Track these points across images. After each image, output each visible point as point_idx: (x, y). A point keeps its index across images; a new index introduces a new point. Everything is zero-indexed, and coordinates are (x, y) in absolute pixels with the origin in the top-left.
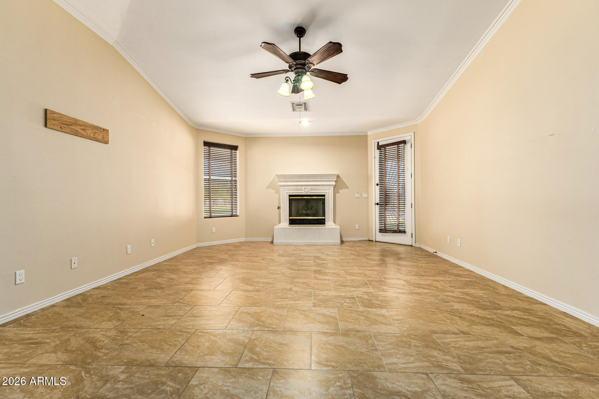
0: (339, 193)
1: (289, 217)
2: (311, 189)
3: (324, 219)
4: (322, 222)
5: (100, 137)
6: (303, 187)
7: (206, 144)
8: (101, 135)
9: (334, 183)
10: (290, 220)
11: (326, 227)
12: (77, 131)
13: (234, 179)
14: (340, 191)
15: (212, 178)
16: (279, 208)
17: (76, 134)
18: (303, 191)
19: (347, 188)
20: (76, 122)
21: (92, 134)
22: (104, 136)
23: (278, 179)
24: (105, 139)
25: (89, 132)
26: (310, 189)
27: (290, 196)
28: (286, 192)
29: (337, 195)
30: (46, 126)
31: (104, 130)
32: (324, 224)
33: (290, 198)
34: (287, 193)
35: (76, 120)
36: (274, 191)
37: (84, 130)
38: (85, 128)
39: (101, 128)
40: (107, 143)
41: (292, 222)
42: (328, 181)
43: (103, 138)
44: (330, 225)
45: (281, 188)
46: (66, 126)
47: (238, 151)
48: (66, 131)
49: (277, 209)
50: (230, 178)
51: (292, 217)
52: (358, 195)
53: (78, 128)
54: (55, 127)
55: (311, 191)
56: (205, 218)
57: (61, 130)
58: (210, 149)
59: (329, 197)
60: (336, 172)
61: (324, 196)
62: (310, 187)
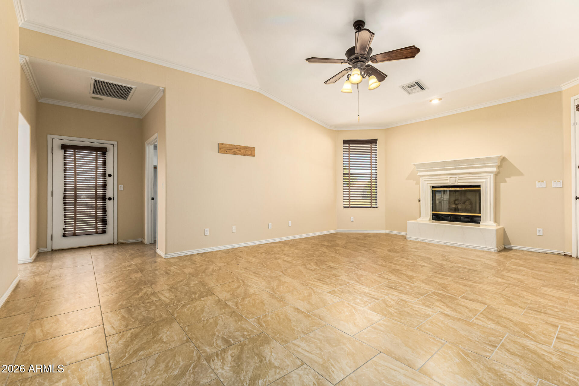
0: (505, 182)
1: (432, 211)
2: (459, 178)
3: (480, 217)
4: (476, 220)
5: (249, 153)
6: (449, 177)
7: (345, 142)
8: (250, 152)
9: (495, 169)
10: (433, 214)
11: (481, 227)
12: (235, 152)
13: (374, 171)
14: (507, 179)
15: (351, 172)
16: (419, 201)
17: (235, 153)
18: (448, 181)
19: (520, 174)
20: (235, 147)
21: (245, 152)
22: (252, 152)
23: (417, 169)
24: (253, 154)
25: (242, 151)
26: (457, 179)
27: (433, 187)
28: (427, 182)
29: (502, 185)
30: (219, 152)
31: (252, 148)
32: (478, 222)
33: (433, 189)
34: (428, 184)
35: (235, 146)
36: (415, 182)
37: (239, 150)
38: (240, 149)
39: (250, 148)
40: (254, 156)
41: (436, 217)
42: (485, 167)
43: (252, 153)
44: (487, 225)
45: (421, 178)
46: (229, 150)
47: (377, 144)
48: (229, 153)
49: (418, 202)
50: (369, 171)
51: (436, 211)
52: (543, 185)
53: (236, 150)
54: (224, 152)
55: (459, 181)
56: (344, 208)
57: (227, 153)
58: (349, 146)
59: (486, 187)
60: (498, 154)
61: (479, 186)
62: (457, 176)
